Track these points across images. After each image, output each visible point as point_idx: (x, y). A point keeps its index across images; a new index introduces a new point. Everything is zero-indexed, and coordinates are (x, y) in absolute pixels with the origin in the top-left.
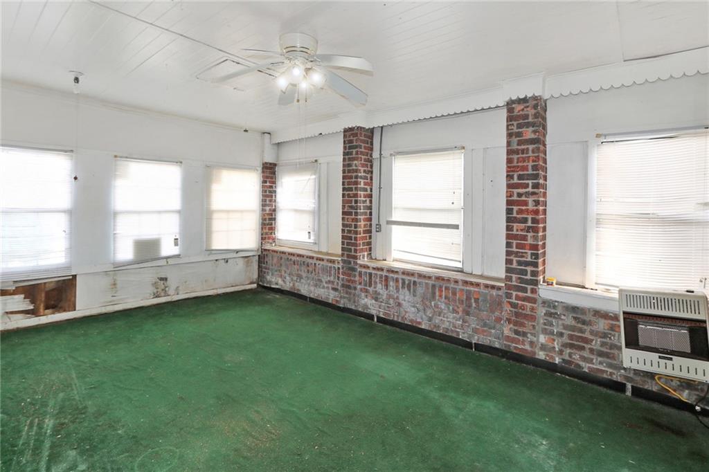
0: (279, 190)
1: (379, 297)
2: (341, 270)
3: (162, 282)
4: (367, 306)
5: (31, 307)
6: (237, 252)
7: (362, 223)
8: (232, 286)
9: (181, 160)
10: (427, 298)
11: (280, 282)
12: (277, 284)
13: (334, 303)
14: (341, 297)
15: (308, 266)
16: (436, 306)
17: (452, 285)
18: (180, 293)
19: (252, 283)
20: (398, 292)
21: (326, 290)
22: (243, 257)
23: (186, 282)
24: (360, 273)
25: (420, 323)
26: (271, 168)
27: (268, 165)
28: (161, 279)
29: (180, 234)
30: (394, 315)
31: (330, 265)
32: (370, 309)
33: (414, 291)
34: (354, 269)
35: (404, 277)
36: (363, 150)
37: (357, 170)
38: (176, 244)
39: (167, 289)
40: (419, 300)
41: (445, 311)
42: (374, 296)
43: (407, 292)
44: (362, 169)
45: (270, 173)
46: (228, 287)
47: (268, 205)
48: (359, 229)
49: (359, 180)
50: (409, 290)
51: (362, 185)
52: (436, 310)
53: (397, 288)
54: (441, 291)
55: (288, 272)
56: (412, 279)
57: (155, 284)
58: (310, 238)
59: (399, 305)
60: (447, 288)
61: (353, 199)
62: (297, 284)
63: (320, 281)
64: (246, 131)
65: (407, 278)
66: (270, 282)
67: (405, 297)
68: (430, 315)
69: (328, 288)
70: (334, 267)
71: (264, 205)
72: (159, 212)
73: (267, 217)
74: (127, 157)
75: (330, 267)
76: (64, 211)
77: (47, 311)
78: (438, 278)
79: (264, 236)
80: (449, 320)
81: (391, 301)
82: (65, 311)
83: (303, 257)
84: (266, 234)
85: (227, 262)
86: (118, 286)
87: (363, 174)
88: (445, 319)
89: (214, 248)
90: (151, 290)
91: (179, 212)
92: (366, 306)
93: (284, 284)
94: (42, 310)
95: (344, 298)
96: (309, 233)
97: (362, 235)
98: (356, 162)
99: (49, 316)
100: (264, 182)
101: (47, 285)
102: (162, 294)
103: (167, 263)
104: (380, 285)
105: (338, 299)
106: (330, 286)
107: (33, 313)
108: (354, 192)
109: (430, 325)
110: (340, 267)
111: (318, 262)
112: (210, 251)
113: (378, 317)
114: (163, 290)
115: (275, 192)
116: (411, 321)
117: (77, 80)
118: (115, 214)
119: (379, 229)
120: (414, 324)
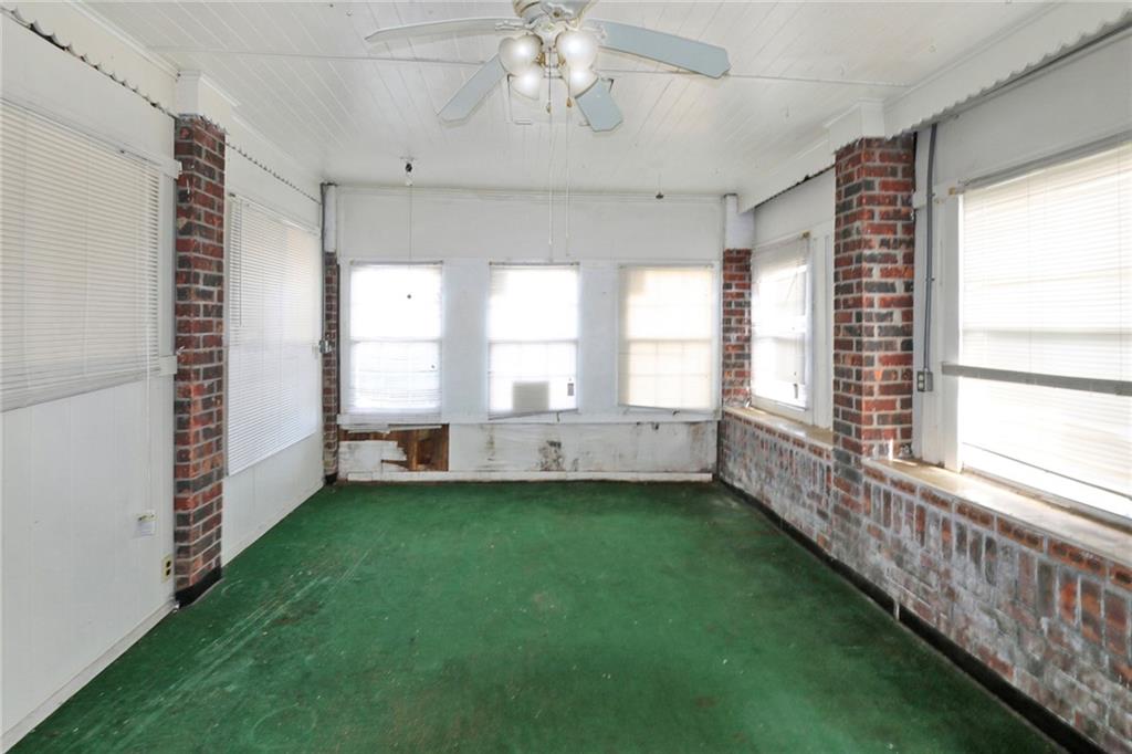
0: (755, 301)
1: (906, 557)
2: (833, 474)
3: (553, 449)
4: (882, 573)
5: (404, 459)
6: (675, 413)
7: (878, 368)
8: (667, 472)
9: (577, 260)
10: (1025, 601)
11: (745, 479)
12: (740, 480)
13: (821, 544)
14: (832, 536)
15: (781, 454)
16: (1054, 633)
17: (1108, 585)
18: (581, 469)
19: (704, 471)
20: (948, 556)
21: (808, 512)
22: (687, 423)
23: (588, 453)
24: (867, 488)
25: (1005, 667)
26: (739, 260)
27: (734, 255)
28: (553, 444)
29: (577, 376)
30: (938, 619)
31: (814, 458)
32: (887, 582)
33: (990, 569)
34: (853, 476)
35: (964, 521)
36: (877, 192)
37: (860, 242)
38: (571, 393)
39: (560, 460)
40: (1005, 598)
41: (1087, 664)
42: (896, 552)
43: (972, 566)
44: (876, 239)
45: (738, 268)
46: (657, 472)
47: (736, 330)
48: (866, 383)
49: (865, 265)
50: (976, 559)
51: (876, 277)
52: (1055, 647)
53: (946, 545)
54: (1069, 592)
55: (755, 459)
56: (985, 532)
57: (543, 450)
58: (797, 396)
59: (951, 594)
60: (1090, 590)
61: (854, 311)
62: (766, 487)
63: (798, 488)
64: (660, 196)
65: (972, 527)
66: (731, 475)
67: (965, 574)
68: (1038, 657)
69: (811, 507)
70: (821, 465)
71: (726, 330)
72: (547, 342)
73: (733, 352)
74: (504, 264)
75: (815, 464)
76: (434, 341)
77: (420, 466)
78: (1060, 548)
79: (727, 388)
80: (1097, 695)
81: (933, 578)
82: (437, 469)
83: (774, 434)
84: (731, 383)
85: (657, 428)
86: (496, 445)
87: (877, 251)
88: (1085, 688)
89: (631, 403)
90: (537, 458)
91: (576, 342)
92: (878, 572)
93: (748, 483)
94: (414, 464)
95: (838, 538)
96: (796, 385)
97: (877, 396)
98: (857, 224)
99: (422, 473)
100: (727, 286)
101: (420, 434)
102: (554, 467)
103: (558, 420)
104: (908, 527)
105: (828, 538)
106: (815, 504)
107: (406, 465)
108: (855, 295)
109: (1035, 688)
110: (831, 465)
111: (796, 449)
112: (627, 409)
113: (903, 610)
114: (555, 461)
115: (749, 304)
116: (983, 651)
117: (409, 168)
118: (491, 344)
119: (928, 386)
120: (990, 665)
